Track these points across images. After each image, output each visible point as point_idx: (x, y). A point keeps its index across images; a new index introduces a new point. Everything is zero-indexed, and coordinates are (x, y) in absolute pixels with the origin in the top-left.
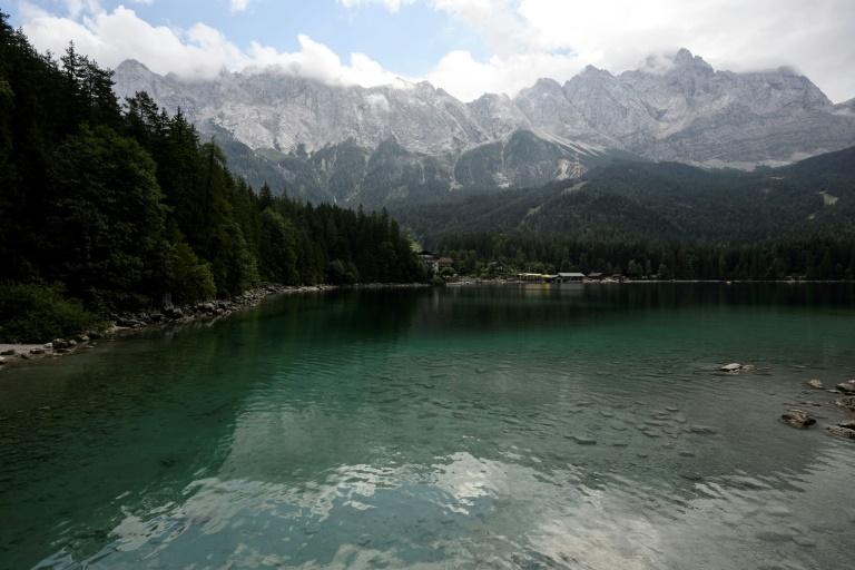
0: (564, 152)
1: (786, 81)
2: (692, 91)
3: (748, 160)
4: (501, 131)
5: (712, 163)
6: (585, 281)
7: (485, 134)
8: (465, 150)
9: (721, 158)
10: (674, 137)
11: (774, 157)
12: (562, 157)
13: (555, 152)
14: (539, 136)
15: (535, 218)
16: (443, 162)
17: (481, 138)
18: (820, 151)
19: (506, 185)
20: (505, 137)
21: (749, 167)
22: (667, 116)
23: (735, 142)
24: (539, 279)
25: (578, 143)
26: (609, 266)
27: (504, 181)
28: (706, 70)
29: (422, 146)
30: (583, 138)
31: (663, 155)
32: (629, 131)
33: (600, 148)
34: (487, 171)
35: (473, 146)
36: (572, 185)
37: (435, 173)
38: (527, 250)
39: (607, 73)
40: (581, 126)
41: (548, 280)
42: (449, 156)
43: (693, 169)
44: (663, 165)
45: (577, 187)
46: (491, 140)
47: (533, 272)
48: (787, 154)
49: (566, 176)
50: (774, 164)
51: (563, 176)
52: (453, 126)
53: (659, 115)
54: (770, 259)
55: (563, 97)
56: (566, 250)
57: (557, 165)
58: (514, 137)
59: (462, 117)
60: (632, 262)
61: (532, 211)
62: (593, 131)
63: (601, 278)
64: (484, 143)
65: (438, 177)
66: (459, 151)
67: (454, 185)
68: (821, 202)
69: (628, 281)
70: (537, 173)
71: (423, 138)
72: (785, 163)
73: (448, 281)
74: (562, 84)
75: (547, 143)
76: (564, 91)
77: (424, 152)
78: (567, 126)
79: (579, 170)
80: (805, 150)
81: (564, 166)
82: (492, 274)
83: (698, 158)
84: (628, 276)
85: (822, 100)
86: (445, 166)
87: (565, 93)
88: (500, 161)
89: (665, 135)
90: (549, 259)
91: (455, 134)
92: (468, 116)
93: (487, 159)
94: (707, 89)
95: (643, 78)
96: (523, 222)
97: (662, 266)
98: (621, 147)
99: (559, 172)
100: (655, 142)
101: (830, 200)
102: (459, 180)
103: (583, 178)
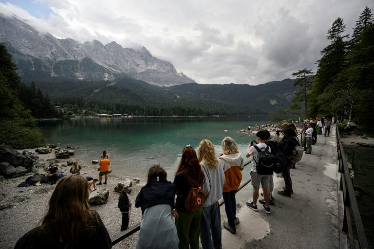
0: (106, 70)
1: (168, 65)
2: (147, 60)
3: (161, 84)
4: (77, 56)
5: (152, 83)
6: (123, 117)
7: (70, 55)
8: (58, 60)
9: (155, 82)
10: (142, 73)
11: (167, 84)
12: (105, 72)
13: (103, 70)
14: (96, 62)
15: (97, 94)
16: (46, 63)
17: (68, 56)
18: (176, 84)
19: (82, 79)
20: (80, 59)
21: (161, 86)
22: (140, 66)
23: (158, 78)
24: (106, 116)
25: (111, 68)
26: (130, 112)
27: (80, 77)
28: (150, 55)
29: (31, 52)
30: (114, 67)
31: (139, 78)
32: (129, 68)
33: (119, 71)
34: (72, 71)
35: (63, 59)
36: (110, 83)
37: (41, 66)
38: (99, 105)
39: (120, 46)
40: (112, 62)
41: (110, 117)
42: (49, 60)
43: (148, 84)
44: (140, 81)
45: (113, 84)
46: (72, 58)
47: (103, 113)
48: (169, 84)
49: (107, 79)
50: (167, 86)
51: (106, 79)
52: (51, 47)
53: (138, 65)
54: (170, 111)
55: (104, 50)
56: (115, 106)
57: (104, 74)
58: (85, 60)
59: (56, 45)
60: (137, 111)
61: (96, 91)
62: (116, 65)
63: (128, 116)
64: (69, 59)
65: (43, 69)
66: (55, 59)
67: (53, 74)
68: (176, 97)
69: (136, 117)
70: (95, 76)
71: (32, 49)
72: (169, 86)
73: (72, 117)
74: (104, 45)
75: (99, 66)
76: (105, 47)
77: (33, 56)
78: (107, 61)
79: (113, 78)
80: (173, 83)
81: (106, 75)
82: (86, 114)
83: (148, 81)
84: (135, 115)
85: (175, 71)
86: (47, 64)
87: (105, 49)
88: (78, 69)
89: (140, 71)
90: (108, 109)
91: (52, 51)
92: (59, 45)
93: (71, 66)
94: (151, 61)
95: (132, 52)
96: (92, 95)
97: (145, 112)
98: (125, 72)
99: (105, 77)
100: (137, 74)
101: (178, 97)
102: (56, 72)
103: (115, 81)
